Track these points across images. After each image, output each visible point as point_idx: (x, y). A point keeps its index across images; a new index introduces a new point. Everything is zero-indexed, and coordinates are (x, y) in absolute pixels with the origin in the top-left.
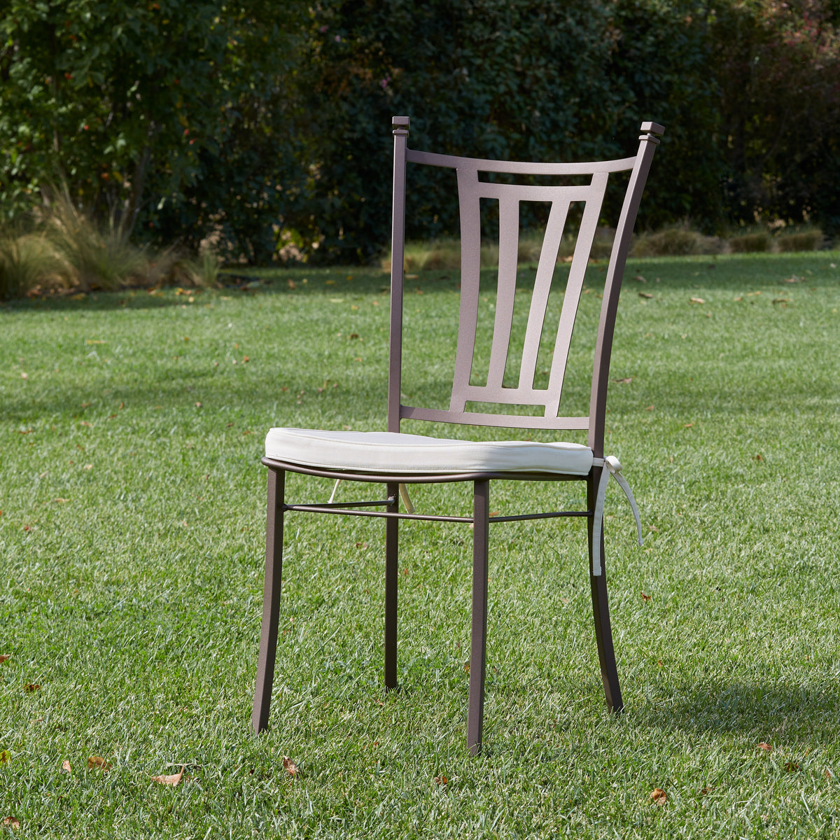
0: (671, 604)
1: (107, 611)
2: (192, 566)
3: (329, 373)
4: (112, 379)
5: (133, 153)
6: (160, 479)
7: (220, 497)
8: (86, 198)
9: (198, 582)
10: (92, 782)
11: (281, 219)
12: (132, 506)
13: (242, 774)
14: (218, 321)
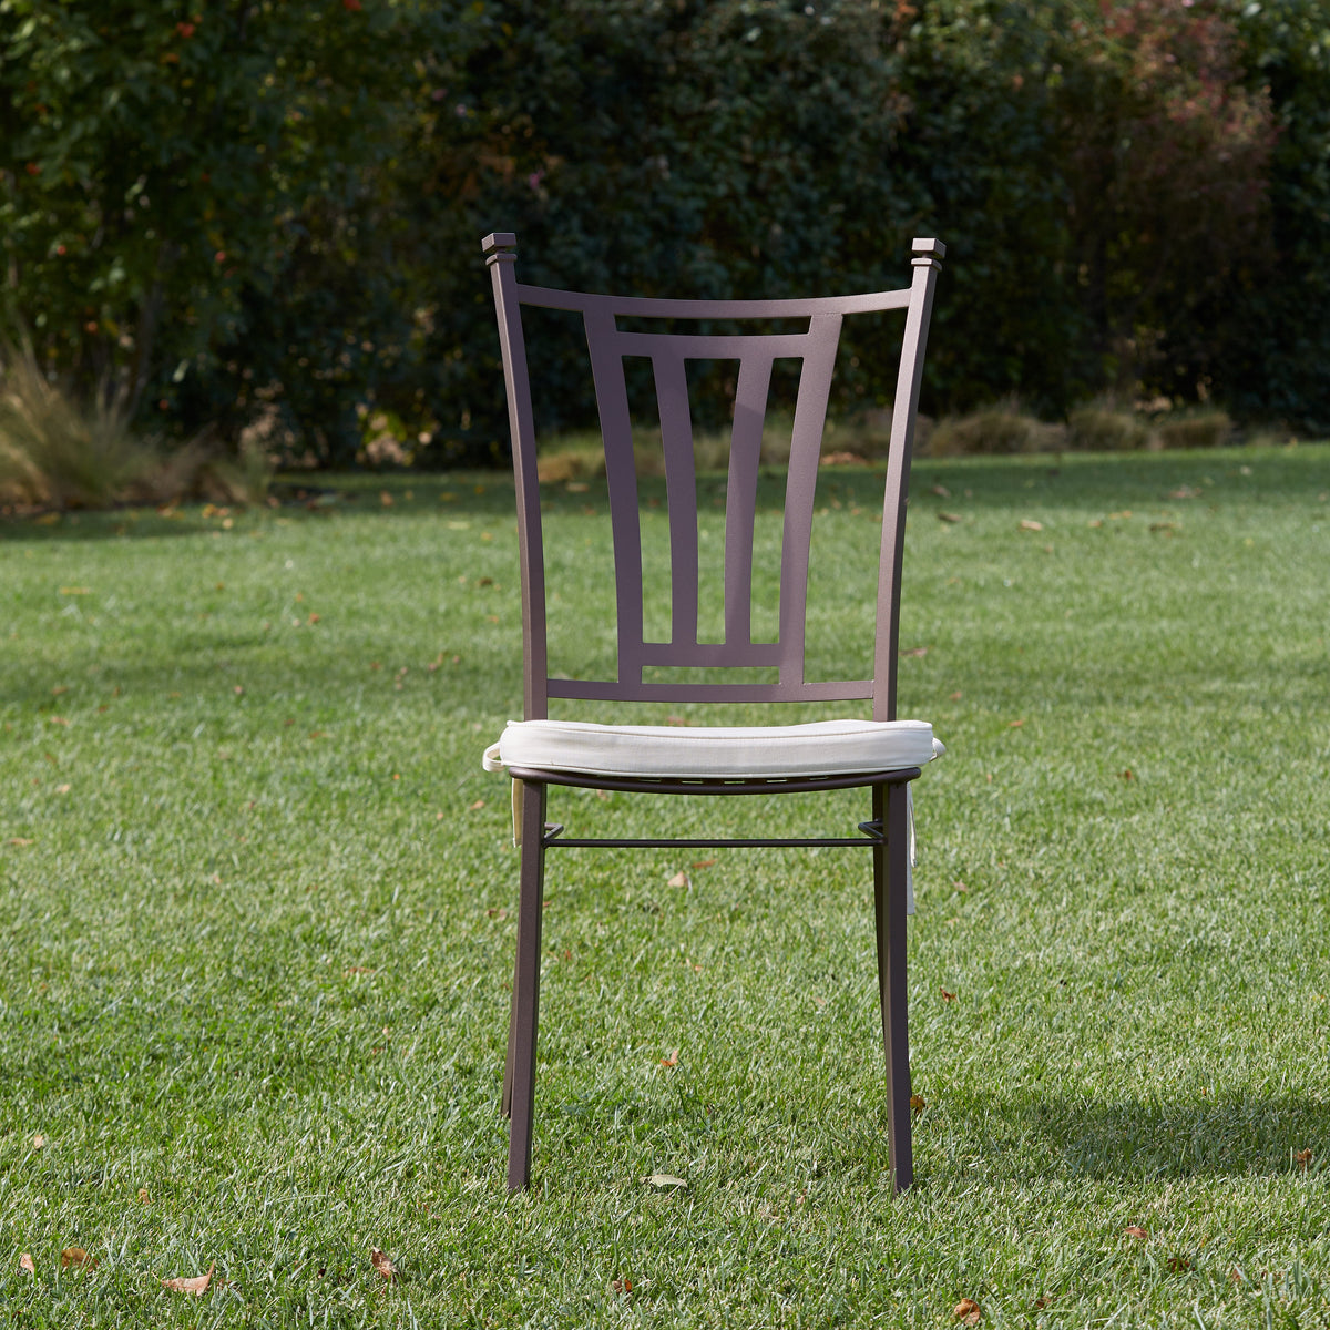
0: (987, 1006)
1: (92, 1017)
2: (228, 946)
3: (446, 640)
4: (101, 650)
5: (136, 291)
6: (177, 808)
7: (272, 836)
8: (61, 364)
9: (237, 972)
10: (67, 1289)
11: (371, 395)
12: (132, 851)
13: (305, 1276)
14: (269, 558)
